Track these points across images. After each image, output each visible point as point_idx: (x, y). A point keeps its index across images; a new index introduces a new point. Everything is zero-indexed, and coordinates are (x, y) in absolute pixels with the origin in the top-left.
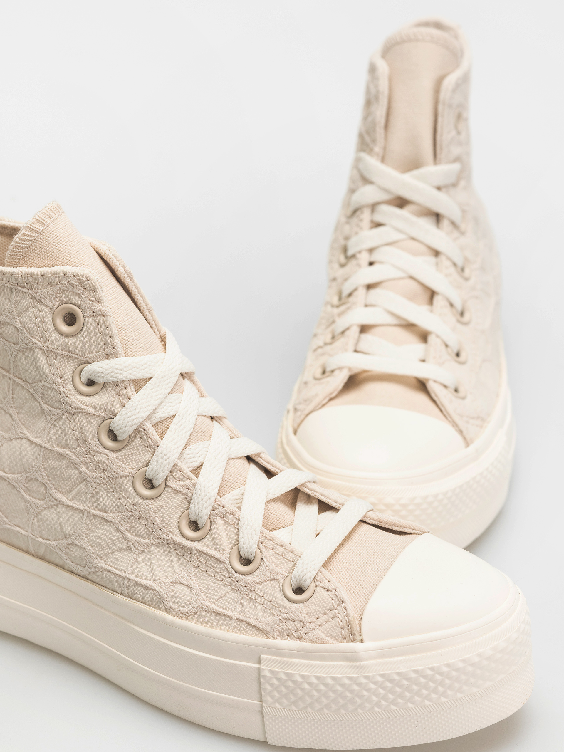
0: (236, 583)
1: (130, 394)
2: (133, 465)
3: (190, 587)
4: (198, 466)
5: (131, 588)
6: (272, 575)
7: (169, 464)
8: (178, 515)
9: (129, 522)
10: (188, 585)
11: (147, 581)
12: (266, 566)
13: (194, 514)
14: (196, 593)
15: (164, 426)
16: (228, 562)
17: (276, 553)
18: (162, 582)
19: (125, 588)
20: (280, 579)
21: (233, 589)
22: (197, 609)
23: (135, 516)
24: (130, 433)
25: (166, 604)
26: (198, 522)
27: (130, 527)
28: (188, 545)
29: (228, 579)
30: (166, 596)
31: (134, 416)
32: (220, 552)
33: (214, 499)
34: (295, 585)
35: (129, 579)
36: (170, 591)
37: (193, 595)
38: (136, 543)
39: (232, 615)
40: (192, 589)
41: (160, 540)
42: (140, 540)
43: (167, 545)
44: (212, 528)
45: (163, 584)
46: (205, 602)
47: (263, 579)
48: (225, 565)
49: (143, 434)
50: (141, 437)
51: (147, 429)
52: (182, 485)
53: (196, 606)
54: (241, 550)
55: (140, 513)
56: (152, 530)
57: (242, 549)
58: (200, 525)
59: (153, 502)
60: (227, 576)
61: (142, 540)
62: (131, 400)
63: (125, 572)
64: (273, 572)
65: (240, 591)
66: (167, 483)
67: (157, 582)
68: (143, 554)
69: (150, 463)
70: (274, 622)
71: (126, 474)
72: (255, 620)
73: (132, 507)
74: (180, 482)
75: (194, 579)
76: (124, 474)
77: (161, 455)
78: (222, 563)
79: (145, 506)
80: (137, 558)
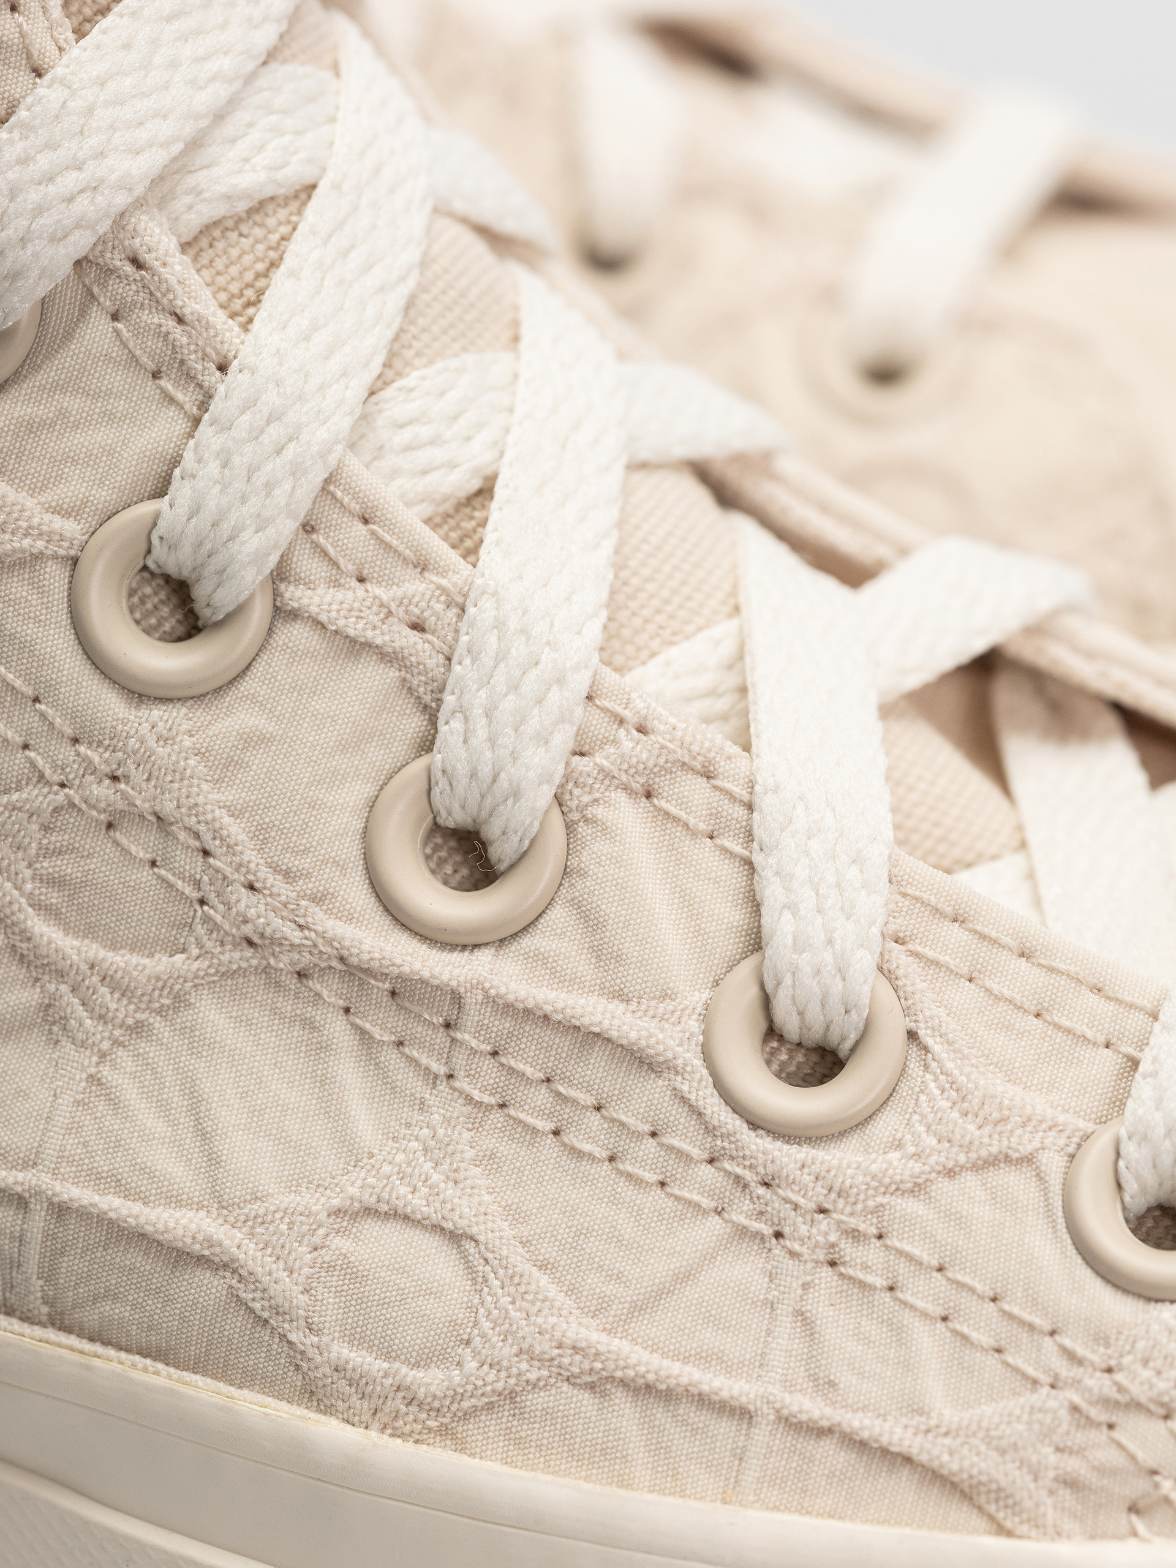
0: (761, 1191)
1: (42, 44)
2: (72, 489)
3: (455, 1237)
4: (463, 494)
5: (71, 1265)
6: (987, 1130)
7: (296, 471)
8: (358, 792)
9: (48, 853)
10: (445, 1225)
11: (178, 1214)
12: (942, 1077)
13: (465, 781)
14: (501, 1272)
15: (247, 248)
16: (698, 1063)
17: (999, 998)
18: (278, 1216)
19: (32, 1266)
20: (1044, 1158)
21: (742, 1232)
22: (514, 1370)
23: (84, 807)
24: (43, 289)
25: (311, 1352)
26: (492, 831)
27: (56, 882)
28: (437, 971)
29: (706, 1172)
30: (306, 1298)
31: (75, 174)
32: (643, 1007)
33: (581, 683)
34: (1143, 1190)
35: (60, 1211)
36: (330, 1268)
37: (478, 1281)
38: (95, 979)
39: (752, 1396)
40: (470, 1246)
41: (249, 952)
42: (119, 958)
43: (292, 982)
44: (585, 859)
45: (284, 1227)
46: (565, 1326)
47: (933, 1160)
48: (678, 1085)
49: (130, 293)
50: (112, 309)
51: (153, 255)
52: (382, 605)
53: (506, 1351)
54: (779, 984)
55: (123, 786)
56: (196, 895)
57: (788, 981)
58: (501, 851)
59: (202, 714)
60: (696, 1153)
61: (135, 959)
62: (47, 78)
63: (28, 1164)
64: (996, 1115)
65: (788, 1243)
66: (287, 595)
67: (242, 1218)
68: (143, 1046)
69: (177, 472)
70: (1036, 1427)
71: (26, 543)
72: (904, 1420)
73: (66, 753)
74: (369, 586)
75: (482, 1182)
76: (17, 545)
77: (246, 417)
78: (659, 1074)
79: (151, 742)
80: (105, 1071)
